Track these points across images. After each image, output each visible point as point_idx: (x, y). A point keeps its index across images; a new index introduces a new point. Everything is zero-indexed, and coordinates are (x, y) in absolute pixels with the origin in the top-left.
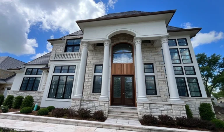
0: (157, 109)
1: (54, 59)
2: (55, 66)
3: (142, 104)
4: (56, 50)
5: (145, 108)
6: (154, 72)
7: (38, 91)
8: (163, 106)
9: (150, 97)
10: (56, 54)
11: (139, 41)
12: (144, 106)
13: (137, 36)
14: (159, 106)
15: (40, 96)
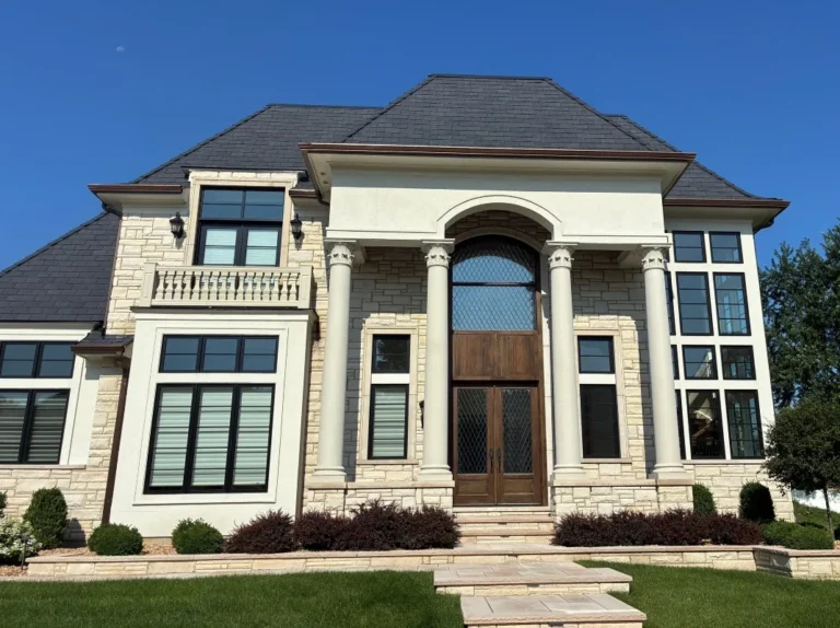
0: (613, 502)
1: (154, 297)
2: (166, 337)
3: (568, 490)
4: (143, 242)
5: (576, 501)
6: (612, 371)
7: (63, 462)
8: (631, 492)
9: (596, 466)
10: (157, 273)
11: (564, 254)
12: (575, 495)
13: (558, 237)
14: (620, 495)
15: (82, 486)
